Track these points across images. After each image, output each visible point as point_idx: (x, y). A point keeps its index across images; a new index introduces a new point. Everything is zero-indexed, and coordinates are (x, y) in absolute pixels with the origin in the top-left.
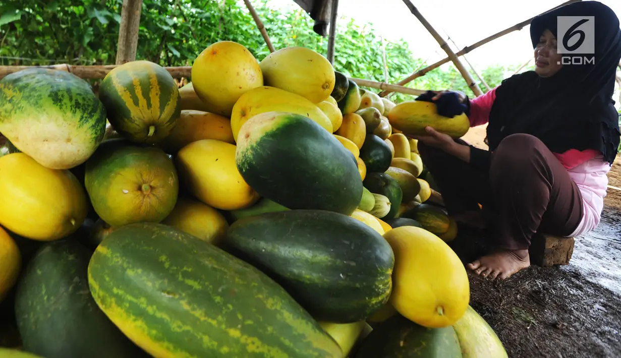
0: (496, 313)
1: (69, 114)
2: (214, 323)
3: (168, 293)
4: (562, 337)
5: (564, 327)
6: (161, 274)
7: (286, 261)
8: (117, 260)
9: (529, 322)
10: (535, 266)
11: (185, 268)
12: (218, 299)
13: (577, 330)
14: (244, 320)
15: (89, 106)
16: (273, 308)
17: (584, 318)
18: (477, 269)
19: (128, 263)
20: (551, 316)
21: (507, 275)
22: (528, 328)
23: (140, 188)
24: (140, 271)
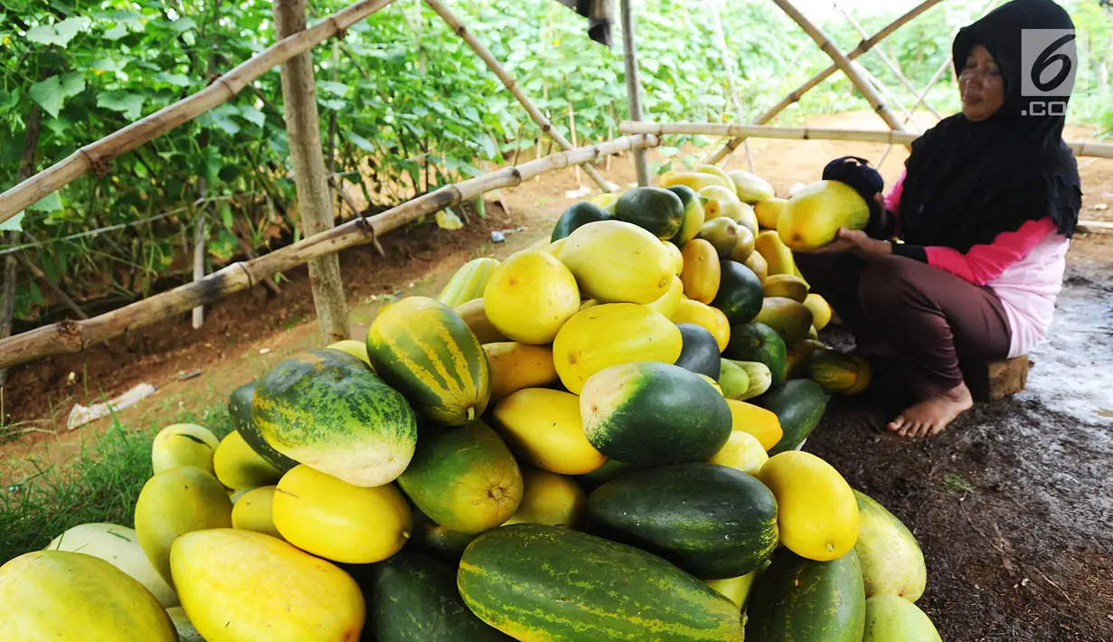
0: (922, 489)
1: (384, 431)
2: (615, 616)
3: (563, 599)
4: (1002, 502)
5: (1007, 488)
6: (549, 584)
7: (665, 532)
8: (496, 578)
9: (962, 491)
10: (980, 404)
11: (571, 572)
12: (612, 594)
13: (1022, 488)
14: (641, 607)
15: (397, 411)
16: (666, 588)
17: (1034, 468)
18: (900, 429)
19: (511, 579)
20: (992, 475)
21: (940, 426)
22: (962, 499)
23: (490, 495)
24: (526, 585)
